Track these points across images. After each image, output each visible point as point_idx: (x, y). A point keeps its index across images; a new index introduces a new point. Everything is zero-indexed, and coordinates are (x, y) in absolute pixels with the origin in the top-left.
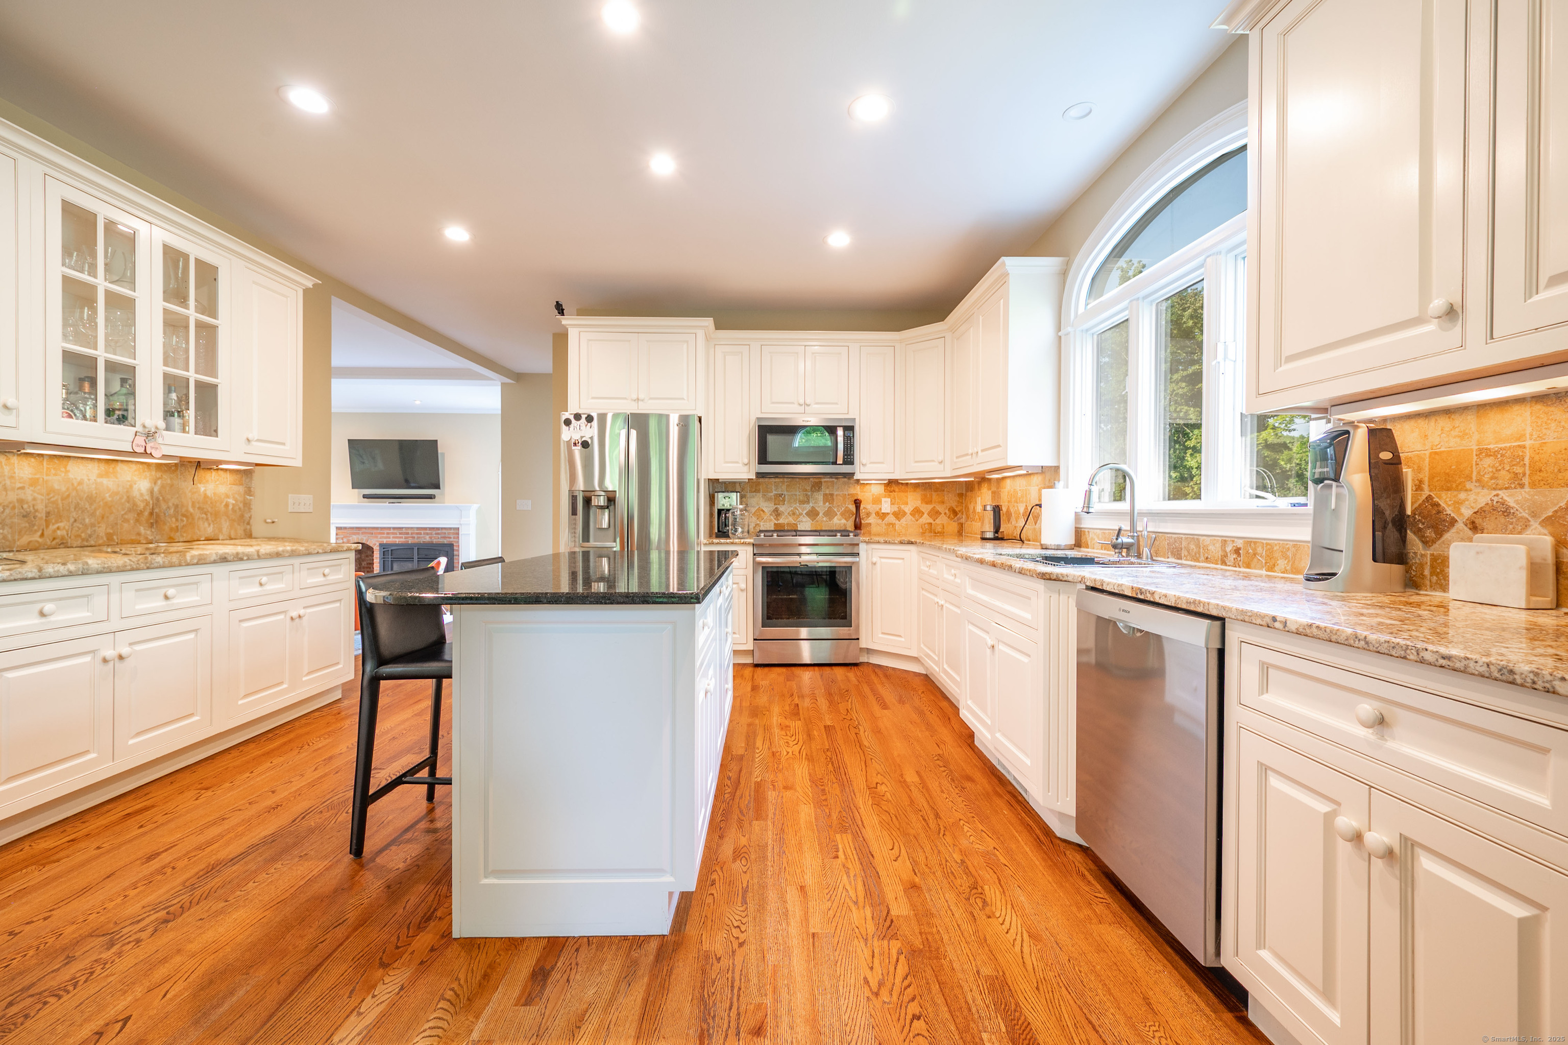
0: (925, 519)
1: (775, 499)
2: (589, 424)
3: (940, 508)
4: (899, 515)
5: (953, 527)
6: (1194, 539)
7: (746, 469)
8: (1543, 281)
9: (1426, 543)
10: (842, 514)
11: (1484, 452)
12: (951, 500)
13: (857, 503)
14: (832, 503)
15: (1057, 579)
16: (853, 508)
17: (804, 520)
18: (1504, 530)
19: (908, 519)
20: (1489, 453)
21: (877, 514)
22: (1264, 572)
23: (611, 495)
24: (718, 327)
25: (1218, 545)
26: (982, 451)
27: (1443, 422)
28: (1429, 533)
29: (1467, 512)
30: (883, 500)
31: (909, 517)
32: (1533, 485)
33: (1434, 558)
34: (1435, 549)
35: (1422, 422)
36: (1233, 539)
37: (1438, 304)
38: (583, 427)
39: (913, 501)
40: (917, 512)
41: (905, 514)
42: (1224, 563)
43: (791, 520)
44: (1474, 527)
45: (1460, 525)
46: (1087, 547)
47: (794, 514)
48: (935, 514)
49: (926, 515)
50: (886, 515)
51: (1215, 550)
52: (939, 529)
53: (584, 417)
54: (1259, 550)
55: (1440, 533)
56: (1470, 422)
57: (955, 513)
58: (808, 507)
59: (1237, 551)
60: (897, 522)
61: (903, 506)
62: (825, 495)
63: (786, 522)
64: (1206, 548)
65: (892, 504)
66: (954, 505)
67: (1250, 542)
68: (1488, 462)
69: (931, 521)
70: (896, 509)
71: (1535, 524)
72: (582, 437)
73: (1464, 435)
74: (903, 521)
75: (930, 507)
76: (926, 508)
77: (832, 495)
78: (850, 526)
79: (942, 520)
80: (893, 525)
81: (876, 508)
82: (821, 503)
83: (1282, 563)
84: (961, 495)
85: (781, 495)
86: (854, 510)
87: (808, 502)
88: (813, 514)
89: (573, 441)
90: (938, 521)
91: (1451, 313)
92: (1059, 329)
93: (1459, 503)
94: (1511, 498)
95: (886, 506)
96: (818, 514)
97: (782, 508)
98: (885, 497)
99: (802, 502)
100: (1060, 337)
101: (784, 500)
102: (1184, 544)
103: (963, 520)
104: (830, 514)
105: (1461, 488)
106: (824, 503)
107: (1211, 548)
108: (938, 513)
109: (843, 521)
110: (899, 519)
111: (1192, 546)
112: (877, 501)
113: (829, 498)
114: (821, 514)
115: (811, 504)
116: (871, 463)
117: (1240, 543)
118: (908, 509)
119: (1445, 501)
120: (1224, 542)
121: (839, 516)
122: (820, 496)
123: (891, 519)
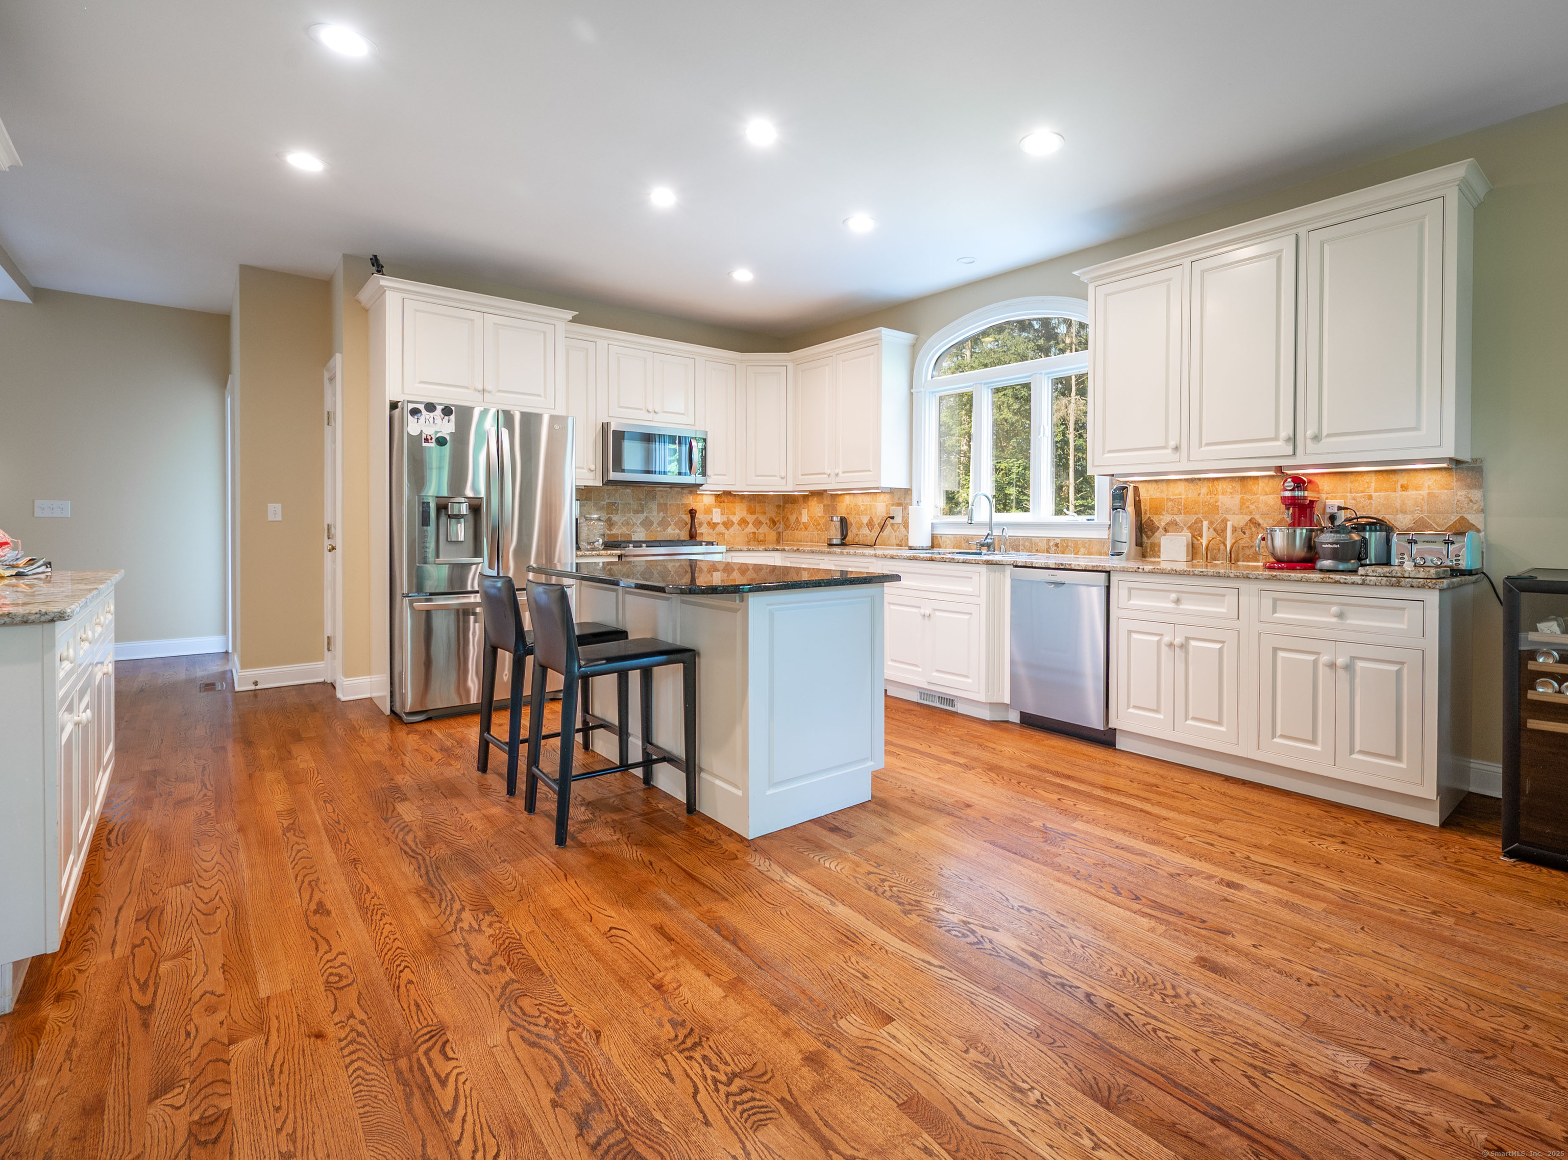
0: (751, 528)
1: (608, 508)
2: (447, 418)
3: (762, 518)
4: (727, 524)
5: (772, 535)
6: (1029, 539)
7: (592, 475)
8: (1204, 443)
9: (1148, 537)
10: (676, 524)
11: (1169, 499)
12: (771, 511)
13: (692, 513)
14: (666, 513)
15: (996, 564)
16: (687, 518)
17: (638, 530)
18: (1176, 531)
19: (735, 529)
20: (1172, 500)
21: (709, 523)
22: (1073, 555)
23: (475, 502)
24: (574, 320)
25: (1045, 542)
26: (844, 472)
27: (1154, 485)
28: (1149, 533)
29: (1163, 524)
30: (714, 510)
31: (736, 526)
32: (1185, 513)
33: (1151, 544)
34: (1152, 540)
35: (1146, 484)
36: (1054, 538)
37: (1172, 444)
38: (438, 420)
39: (739, 511)
40: (743, 522)
41: (733, 524)
42: (1048, 552)
43: (625, 530)
44: (1166, 530)
45: (1161, 529)
46: (940, 547)
47: (628, 524)
48: (758, 523)
49: (750, 525)
50: (716, 524)
51: (1043, 545)
52: (761, 538)
53: (439, 408)
54: (1070, 544)
55: (1153, 533)
56: (1164, 486)
57: (774, 523)
58: (642, 517)
59: (1057, 545)
60: (726, 532)
61: (731, 517)
62: (659, 505)
63: (619, 532)
64: (1036, 544)
65: (722, 514)
66: (773, 515)
67: (1064, 540)
68: (1170, 503)
69: (755, 530)
70: (726, 519)
71: (1185, 529)
72: (437, 432)
73: (1162, 492)
74: (731, 530)
75: (754, 517)
76: (751, 518)
77: (666, 504)
78: (684, 535)
79: (764, 529)
80: (723, 534)
81: (708, 517)
82: (655, 513)
83: (1082, 550)
84: (778, 506)
85: (614, 504)
86: (689, 521)
87: (642, 512)
88: (647, 524)
89: (424, 436)
90: (761, 530)
91: (1177, 449)
92: (911, 387)
93: (1160, 520)
94: (1178, 518)
95: (717, 516)
96: (652, 523)
97: (615, 518)
98: (716, 507)
99: (637, 512)
100: (912, 394)
101: (617, 510)
102: (1021, 542)
103: (780, 530)
104: (664, 524)
105: (1161, 514)
106: (659, 513)
107: (1040, 544)
108: (760, 523)
109: (677, 531)
110: (727, 529)
111: (1027, 544)
112: (708, 511)
113: (663, 507)
114: (655, 524)
115: (645, 514)
116: (715, 475)
117: (1058, 541)
118: (735, 519)
119: (1155, 519)
120: (1049, 540)
121: (672, 526)
122: (654, 506)
123: (721, 528)
